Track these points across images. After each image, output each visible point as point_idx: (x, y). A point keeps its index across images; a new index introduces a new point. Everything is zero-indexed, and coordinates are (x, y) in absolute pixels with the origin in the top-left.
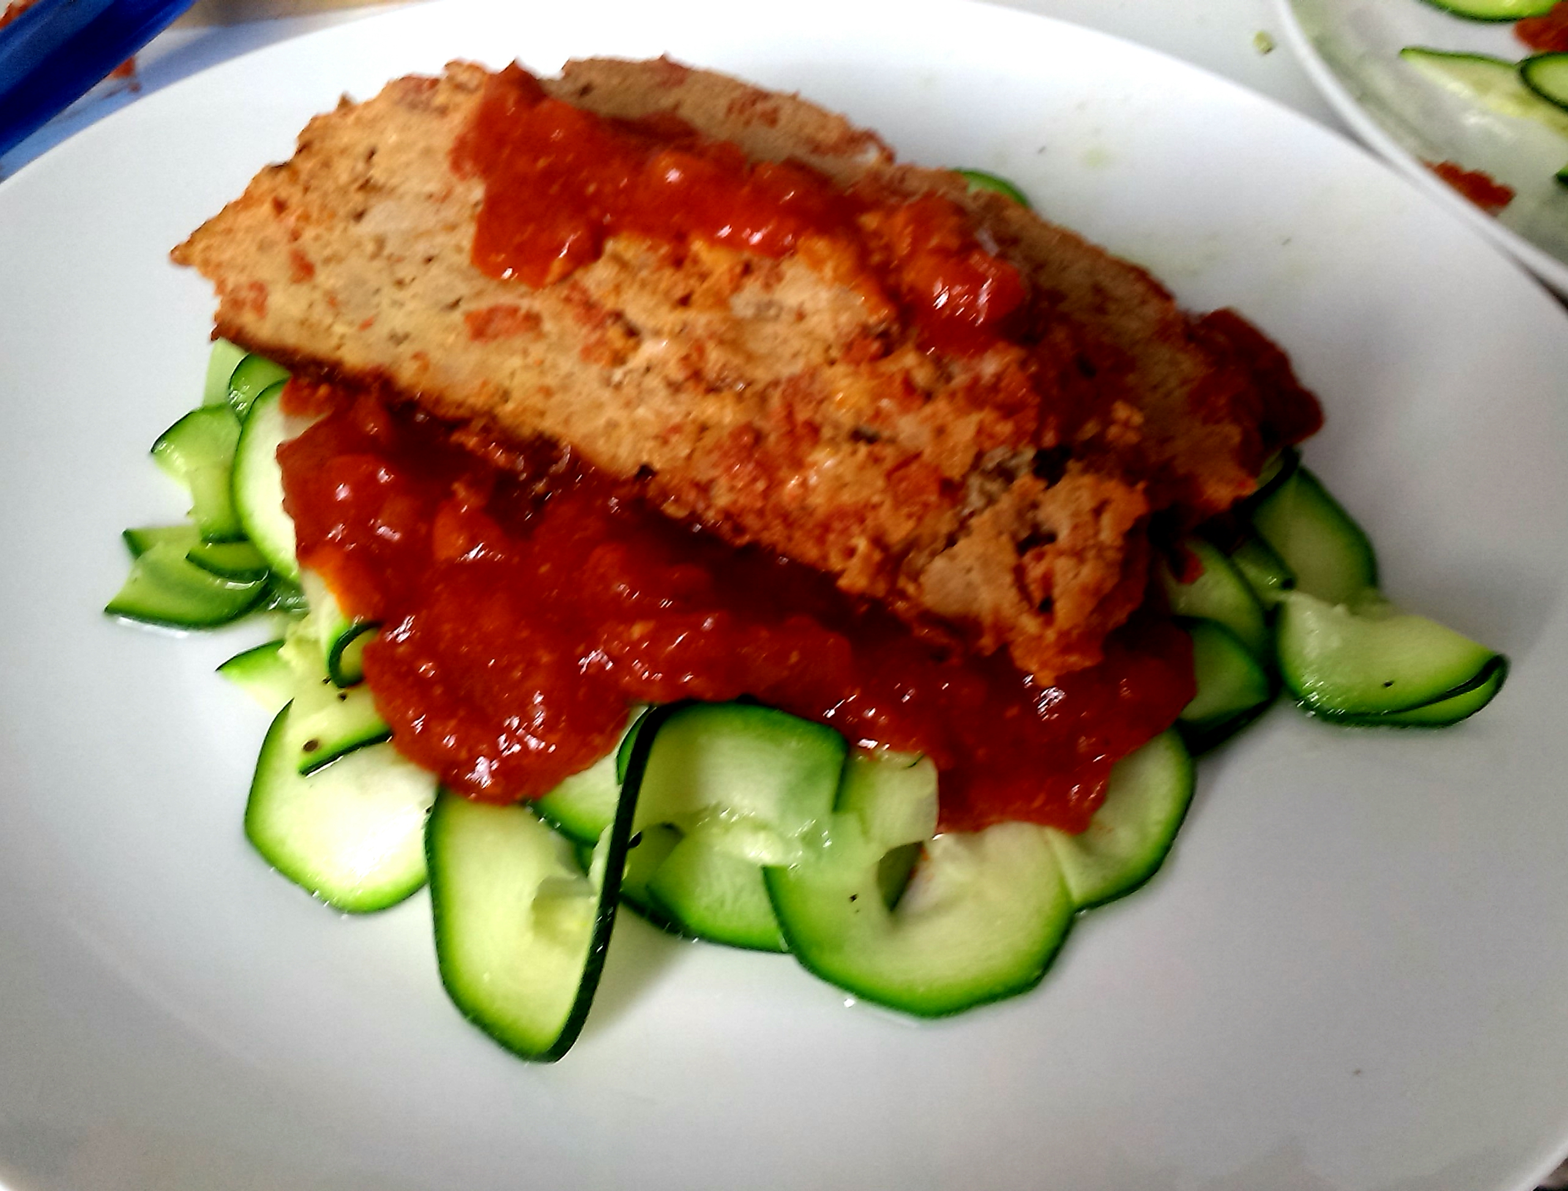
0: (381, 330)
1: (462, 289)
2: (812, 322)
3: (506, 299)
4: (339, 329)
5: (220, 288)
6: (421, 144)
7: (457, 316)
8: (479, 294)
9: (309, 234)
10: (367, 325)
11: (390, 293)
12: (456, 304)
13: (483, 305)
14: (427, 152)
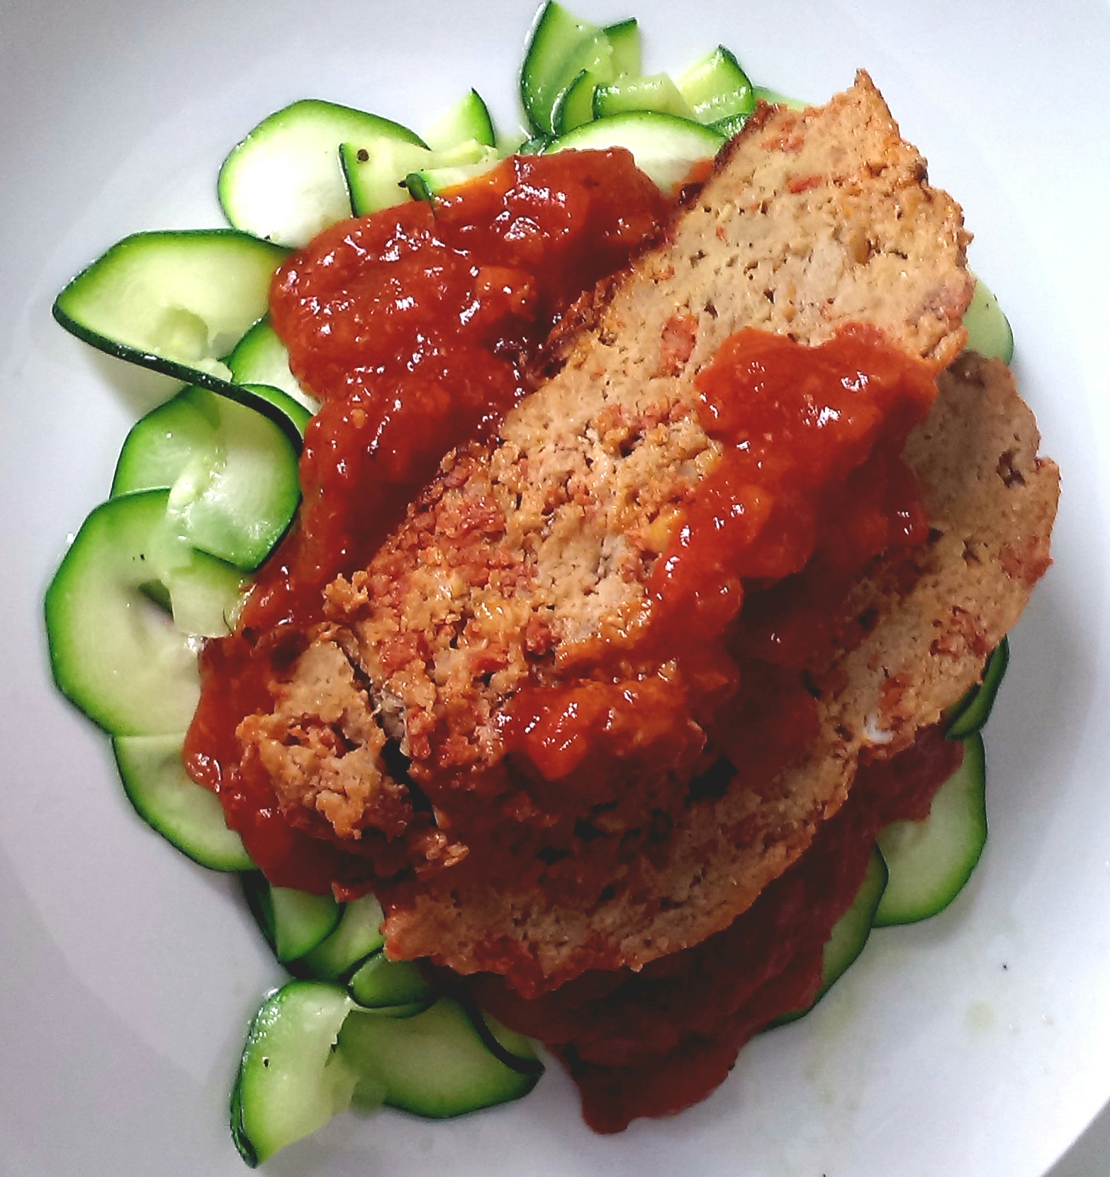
0: (709, 244)
1: (723, 317)
2: (578, 599)
3: (698, 354)
4: (725, 211)
5: (813, 113)
6: (888, 299)
7: (698, 309)
8: (712, 331)
9: (834, 192)
10: (720, 233)
11: (745, 257)
12: (710, 309)
13: (701, 334)
14: (877, 304)
